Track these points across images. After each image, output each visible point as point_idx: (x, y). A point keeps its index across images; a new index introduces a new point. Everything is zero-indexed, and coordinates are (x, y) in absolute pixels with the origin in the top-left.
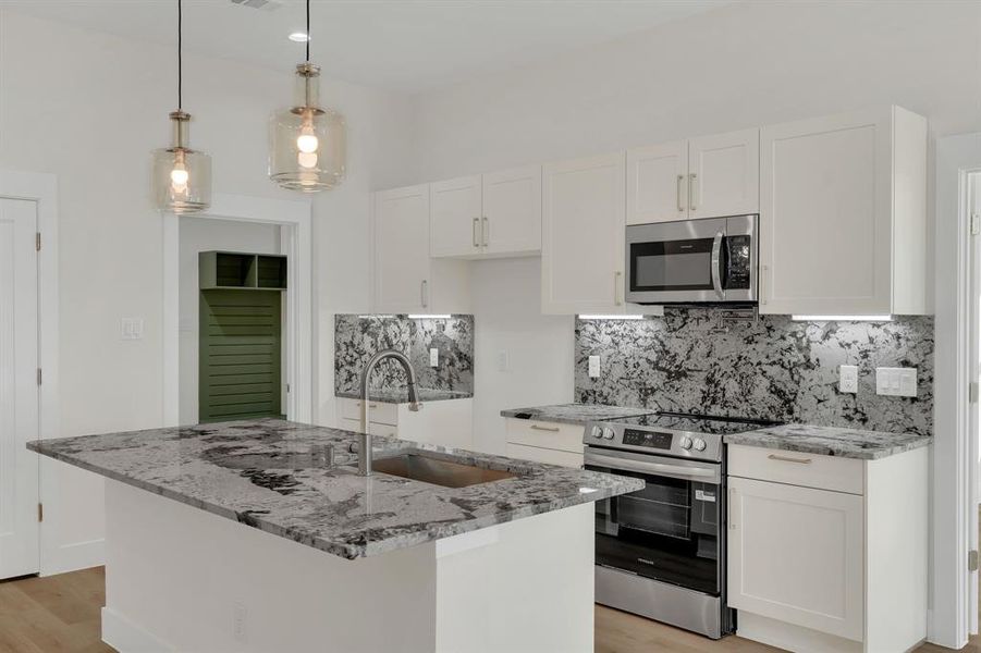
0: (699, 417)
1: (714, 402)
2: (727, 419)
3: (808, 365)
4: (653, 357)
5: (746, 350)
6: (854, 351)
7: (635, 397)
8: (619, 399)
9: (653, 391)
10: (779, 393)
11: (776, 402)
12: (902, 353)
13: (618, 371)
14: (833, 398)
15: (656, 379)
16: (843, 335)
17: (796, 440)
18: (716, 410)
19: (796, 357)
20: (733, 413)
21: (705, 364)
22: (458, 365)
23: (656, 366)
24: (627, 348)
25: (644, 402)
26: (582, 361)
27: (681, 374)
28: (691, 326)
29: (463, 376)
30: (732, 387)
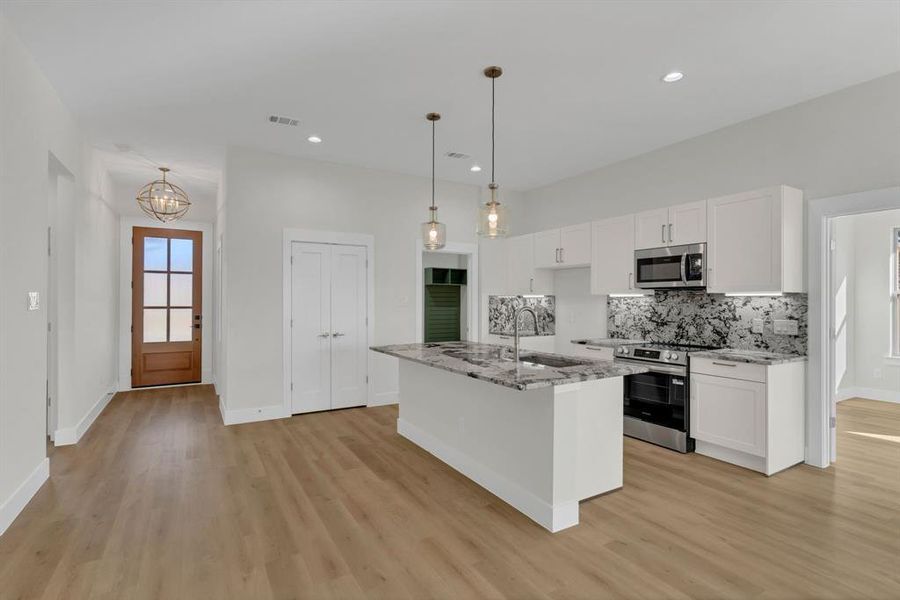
0: (673, 345)
1: (682, 337)
2: (689, 346)
3: (735, 319)
4: (649, 315)
5: (700, 311)
6: (761, 311)
7: (639, 335)
8: (631, 336)
9: (649, 332)
10: (718, 333)
11: (717, 338)
12: (789, 312)
13: (630, 322)
14: (749, 336)
15: (650, 326)
16: (754, 303)
17: (728, 356)
18: (683, 342)
19: (728, 314)
20: (692, 343)
21: (677, 319)
22: (548, 319)
23: (650, 320)
24: (635, 311)
25: (644, 338)
26: (612, 317)
27: (664, 324)
28: (669, 299)
29: (550, 324)
30: (692, 331)
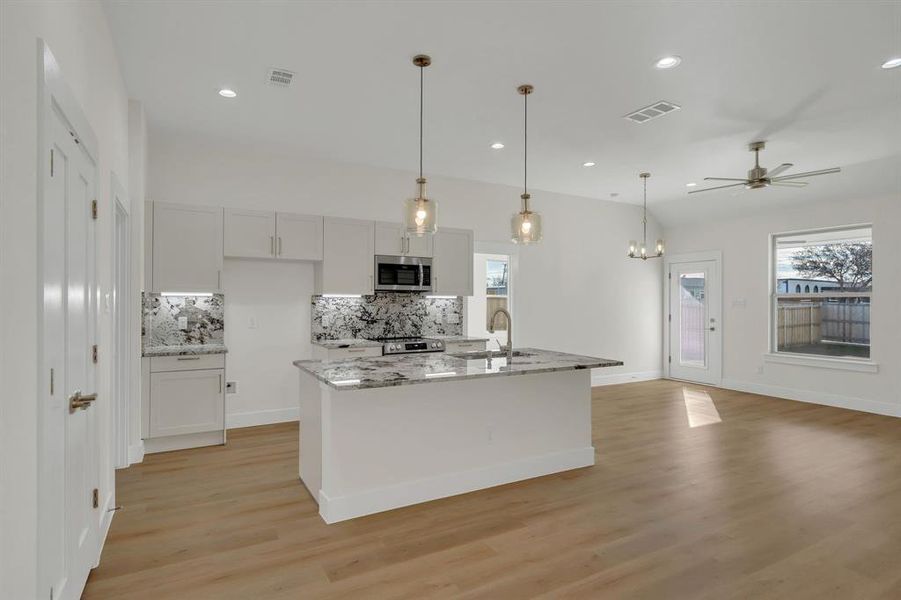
0: (382, 339)
1: (389, 332)
3: (426, 315)
4: (360, 315)
5: (403, 310)
6: (441, 309)
7: (349, 334)
8: (340, 336)
9: (360, 330)
10: (415, 326)
11: (414, 329)
12: (455, 309)
13: (340, 323)
15: (361, 325)
16: (436, 303)
18: (390, 335)
19: (421, 312)
20: (397, 336)
21: (385, 317)
22: (210, 326)
23: (361, 319)
24: (345, 311)
26: (318, 318)
27: (374, 321)
28: (378, 300)
29: (214, 334)
30: (397, 325)
